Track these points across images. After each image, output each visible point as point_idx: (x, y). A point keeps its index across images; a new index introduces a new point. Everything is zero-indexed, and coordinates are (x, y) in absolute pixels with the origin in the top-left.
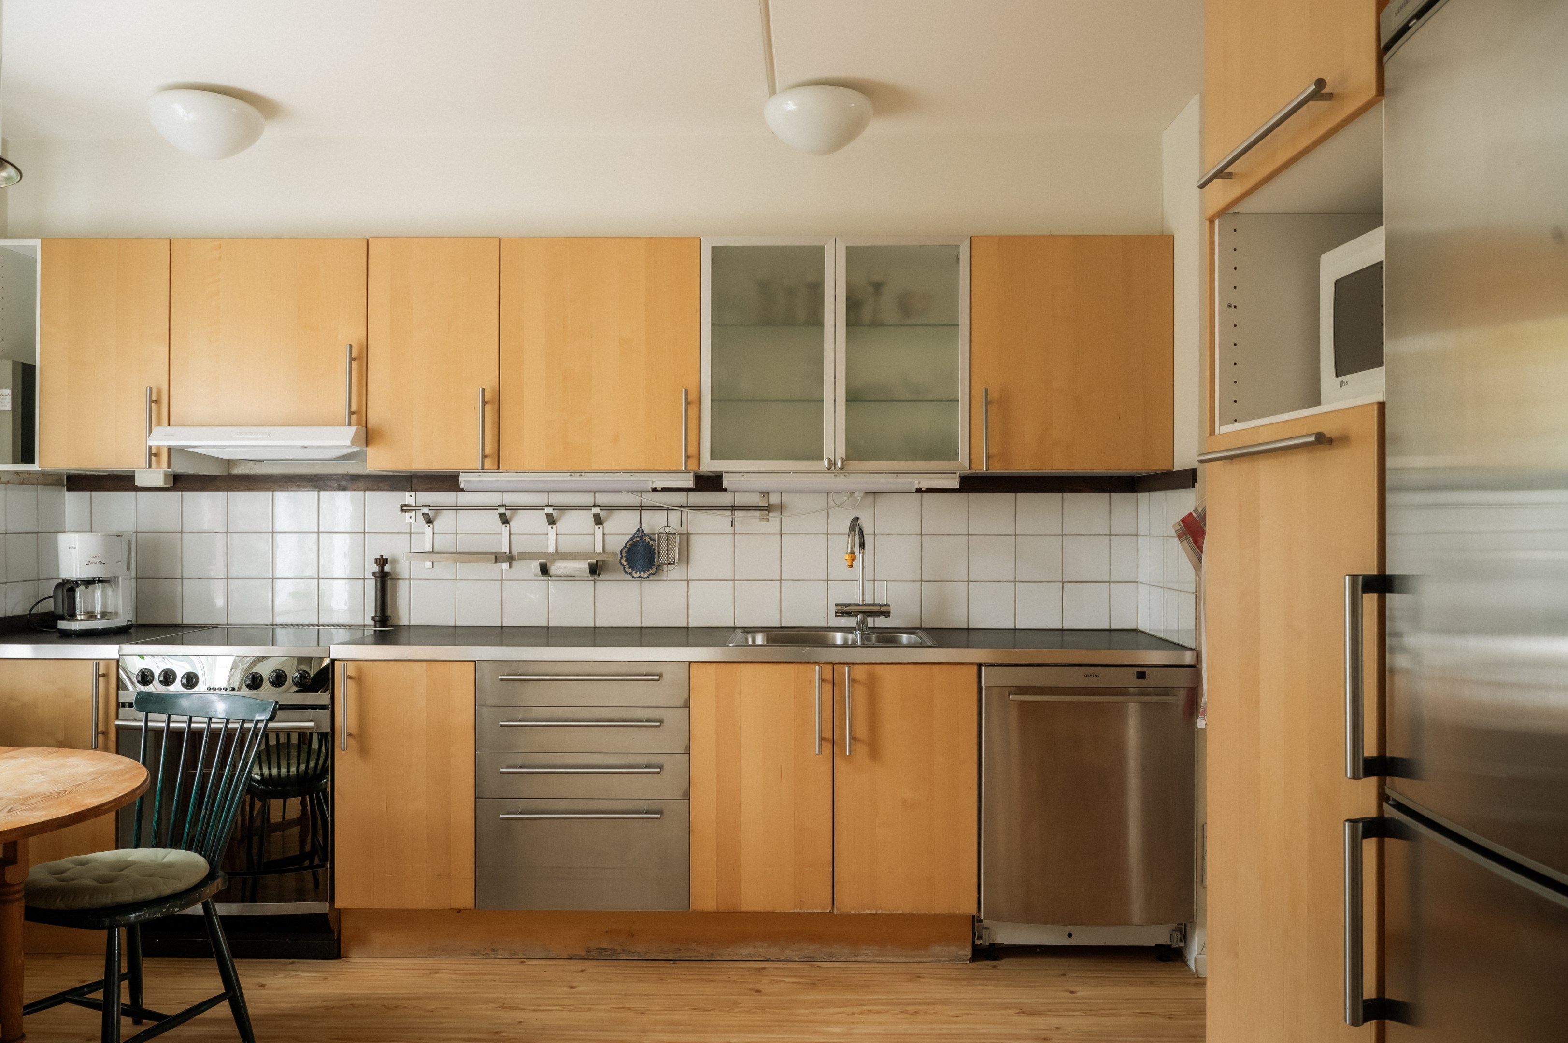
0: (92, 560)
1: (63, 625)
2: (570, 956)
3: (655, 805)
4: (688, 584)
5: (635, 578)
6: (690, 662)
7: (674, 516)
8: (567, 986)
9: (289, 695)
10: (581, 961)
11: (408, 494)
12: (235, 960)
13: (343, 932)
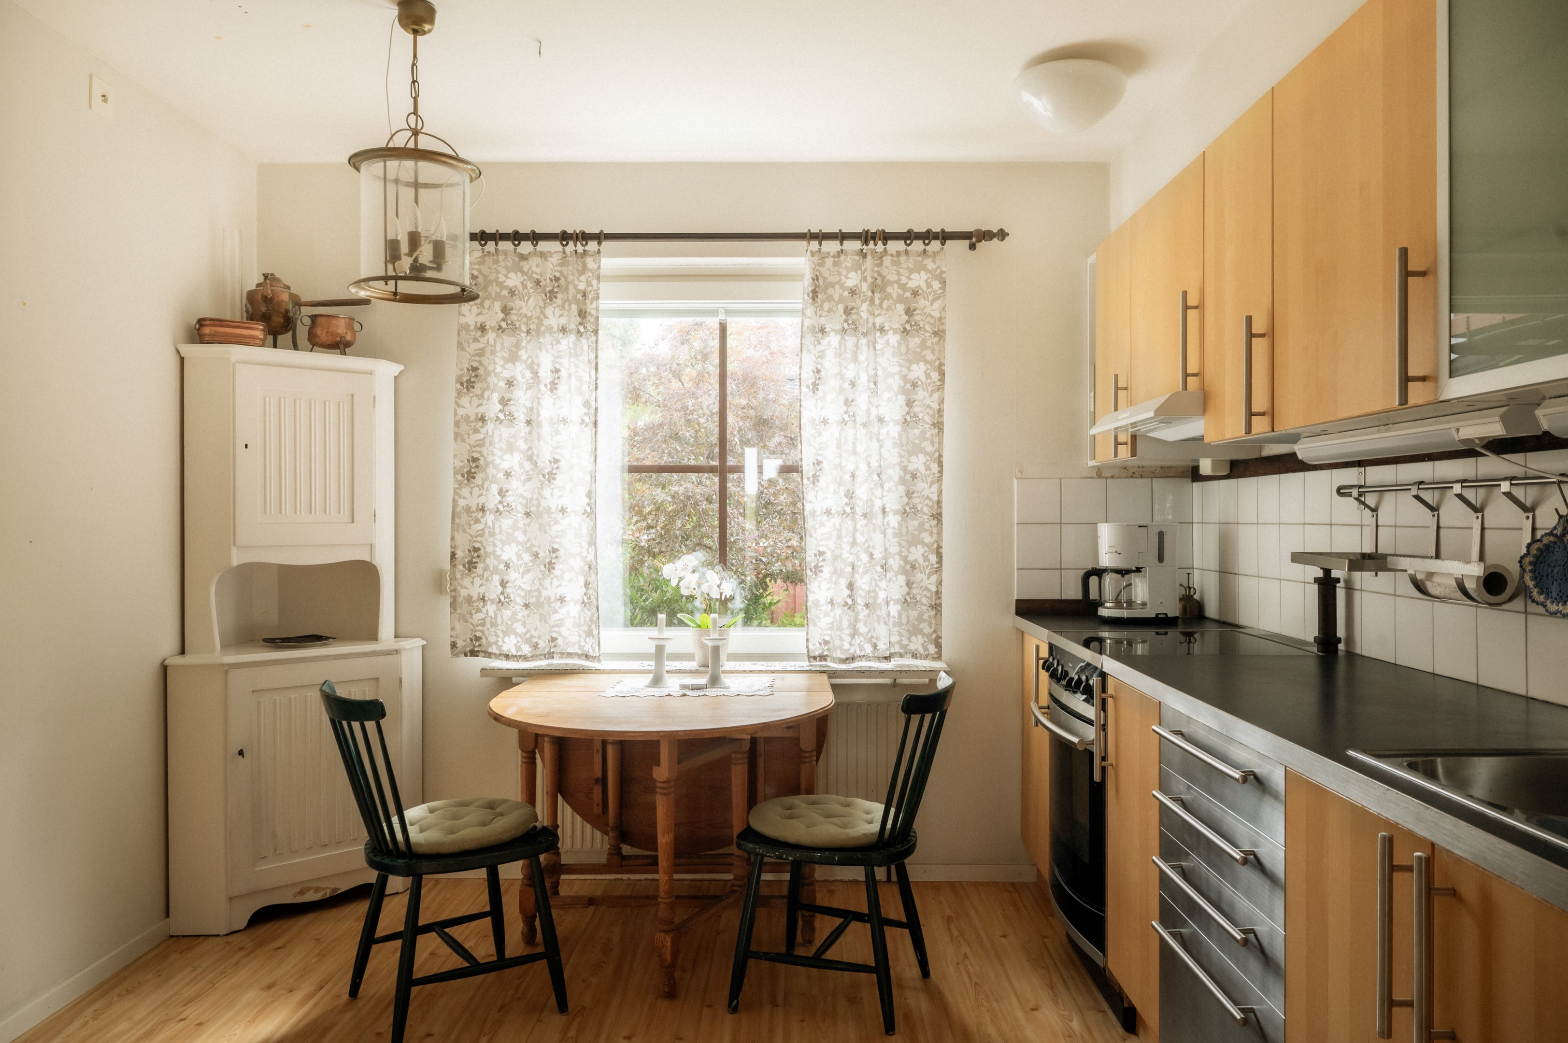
0: (1109, 550)
1: (1100, 611)
6: (1286, 769)
11: (1358, 470)
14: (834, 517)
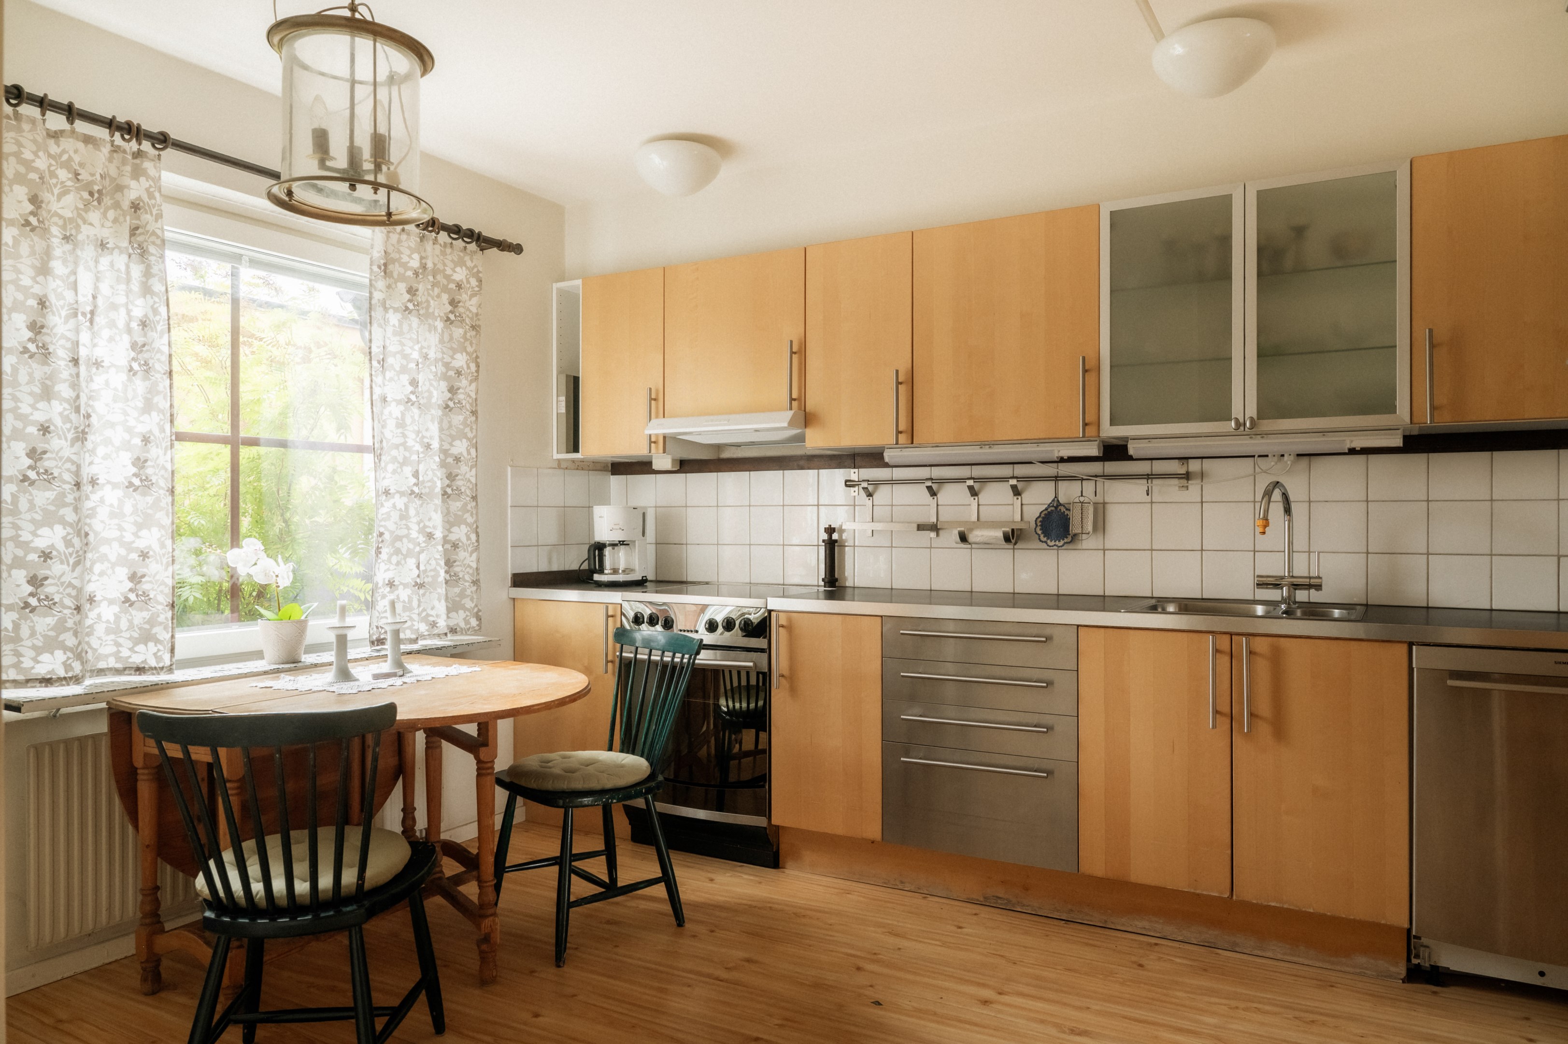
0: (615, 527)
1: (596, 577)
2: (968, 899)
3: (1045, 765)
4: (1104, 553)
5: (1050, 546)
6: (1078, 626)
7: (1089, 487)
8: (955, 926)
9: (735, 637)
10: (978, 906)
11: (852, 470)
12: (670, 851)
13: (782, 846)
14: (393, 498)
